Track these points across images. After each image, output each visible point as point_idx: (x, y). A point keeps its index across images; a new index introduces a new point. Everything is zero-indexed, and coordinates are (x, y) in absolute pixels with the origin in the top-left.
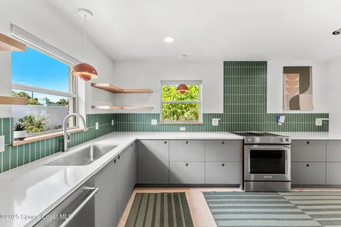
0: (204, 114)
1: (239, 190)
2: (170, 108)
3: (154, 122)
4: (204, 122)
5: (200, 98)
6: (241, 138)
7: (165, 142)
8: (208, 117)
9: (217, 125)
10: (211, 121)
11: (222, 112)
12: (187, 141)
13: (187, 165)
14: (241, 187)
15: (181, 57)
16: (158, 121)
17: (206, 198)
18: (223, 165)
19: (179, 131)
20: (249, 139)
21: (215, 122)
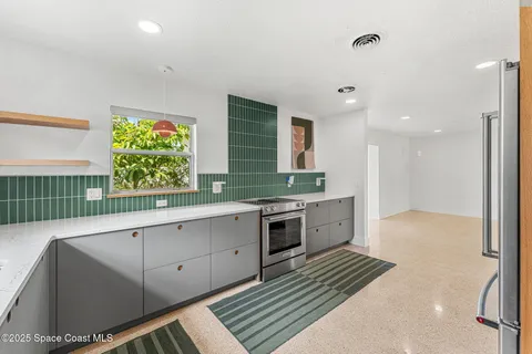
0: (199, 176)
1: (256, 283)
2: (122, 165)
3: (94, 194)
4: (200, 187)
5: (193, 148)
6: (257, 208)
7: (134, 235)
8: (206, 180)
9: (220, 191)
10: (211, 187)
11: (226, 171)
12: (180, 225)
13: (180, 268)
14: (258, 277)
15: (162, 68)
16: (106, 191)
17: (217, 314)
18: (236, 252)
19: (155, 208)
20: (268, 209)
21: (217, 187)
